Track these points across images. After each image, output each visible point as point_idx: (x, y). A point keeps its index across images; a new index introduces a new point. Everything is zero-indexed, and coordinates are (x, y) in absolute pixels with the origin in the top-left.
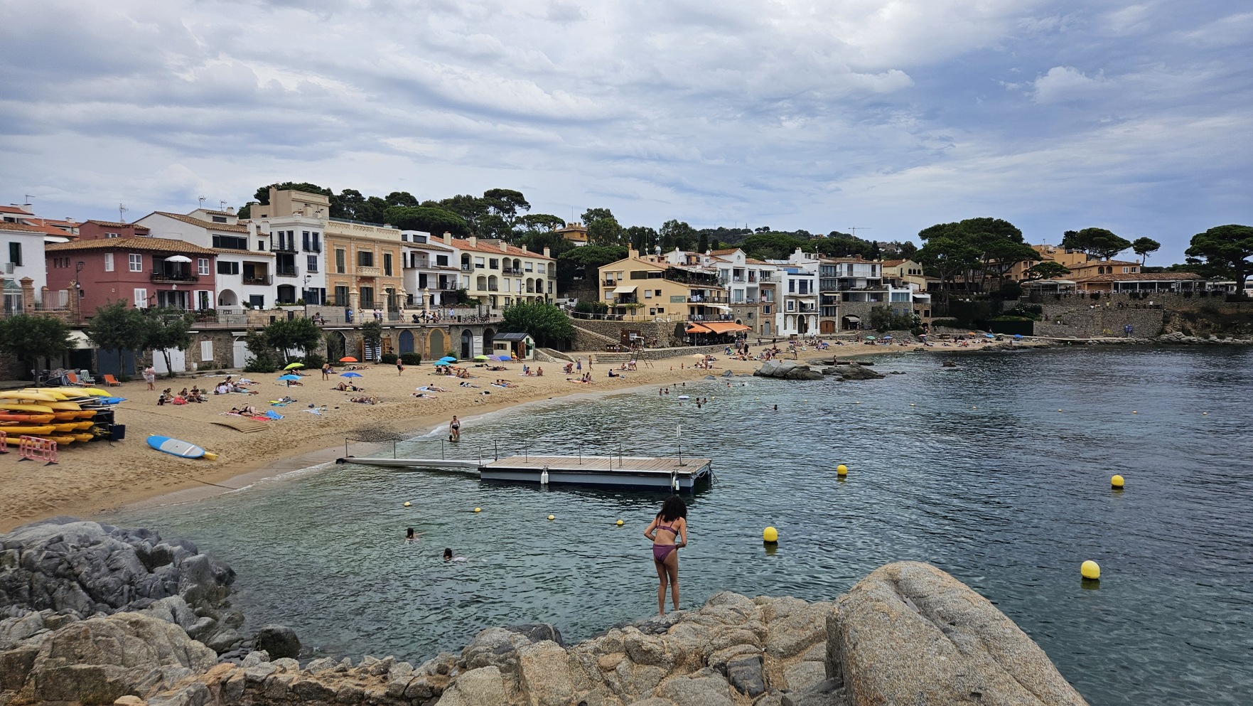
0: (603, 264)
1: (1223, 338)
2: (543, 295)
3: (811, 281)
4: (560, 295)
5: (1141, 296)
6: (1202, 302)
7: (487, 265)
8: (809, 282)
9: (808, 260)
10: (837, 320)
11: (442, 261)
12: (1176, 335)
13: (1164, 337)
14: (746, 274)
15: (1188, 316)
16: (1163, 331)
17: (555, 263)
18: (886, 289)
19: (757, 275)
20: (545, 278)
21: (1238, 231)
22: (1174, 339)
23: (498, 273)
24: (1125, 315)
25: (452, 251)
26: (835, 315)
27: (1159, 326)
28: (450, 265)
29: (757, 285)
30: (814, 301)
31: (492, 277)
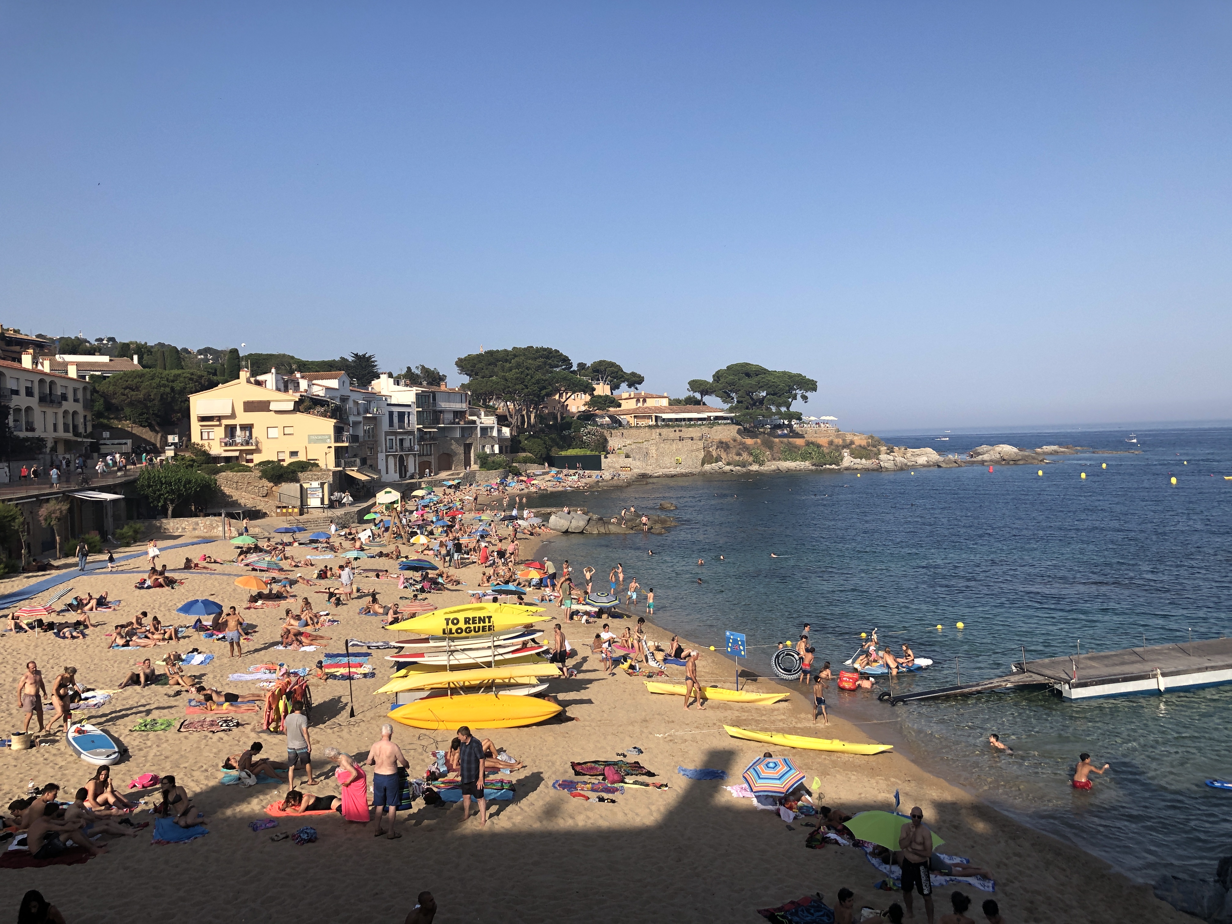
0: (195, 392)
7: (23, 392)
9: (397, 388)
10: (433, 461)
12: (717, 465)
13: (707, 468)
14: (351, 404)
15: (721, 447)
16: (704, 462)
18: (474, 422)
19: (361, 405)
20: (79, 408)
22: (717, 469)
24: (673, 447)
26: (431, 455)
27: (701, 456)
29: (360, 419)
30: (412, 437)
31: (29, 409)
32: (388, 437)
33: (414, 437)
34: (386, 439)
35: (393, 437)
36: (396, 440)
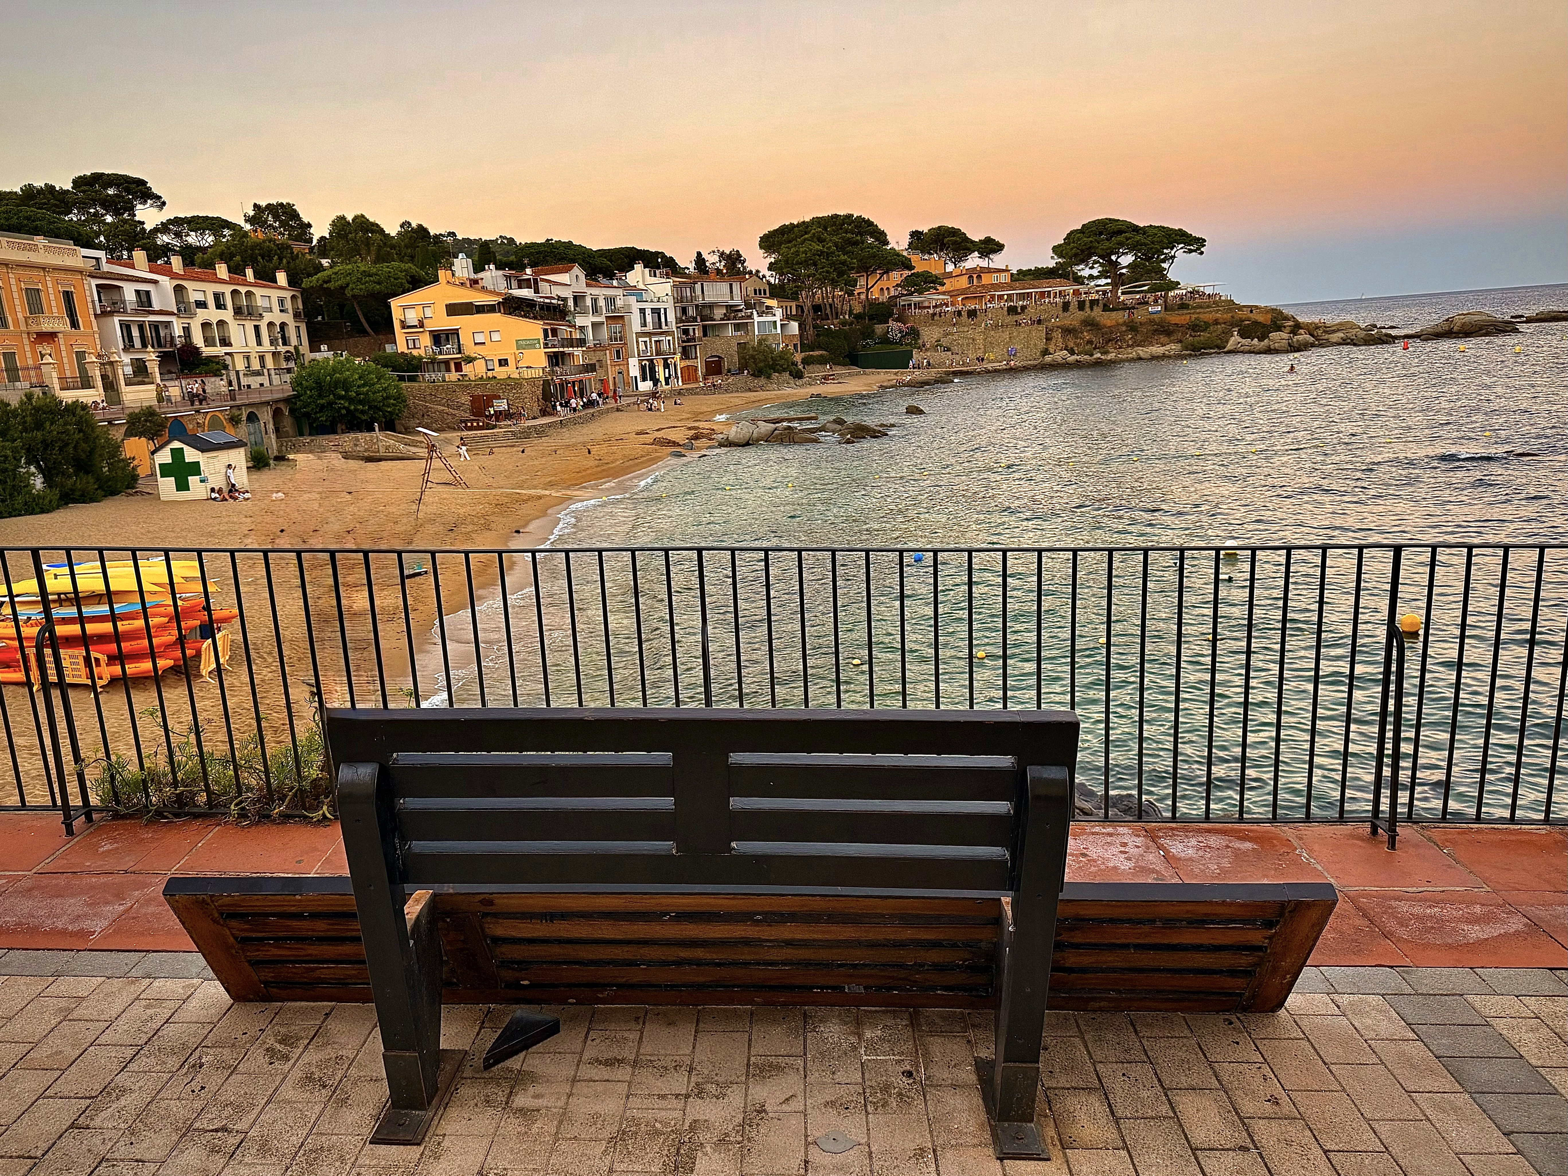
0: (395, 295)
1: (1106, 353)
2: (292, 349)
3: (665, 309)
4: (314, 348)
5: (1019, 310)
6: (1080, 315)
7: (211, 303)
8: (662, 311)
9: (653, 280)
10: (699, 364)
11: (144, 299)
12: (1060, 355)
13: (1048, 359)
14: (589, 302)
15: (1067, 331)
16: (1046, 352)
17: (299, 295)
18: (750, 317)
19: (602, 303)
20: (288, 318)
21: (1113, 227)
22: (1060, 360)
23: (227, 315)
24: (1006, 335)
25: (155, 282)
26: (696, 358)
27: (1042, 345)
28: (156, 306)
29: (602, 319)
30: (670, 338)
31: (221, 323)
32: (640, 339)
33: (674, 338)
34: (637, 342)
35: (647, 339)
36: (651, 342)
